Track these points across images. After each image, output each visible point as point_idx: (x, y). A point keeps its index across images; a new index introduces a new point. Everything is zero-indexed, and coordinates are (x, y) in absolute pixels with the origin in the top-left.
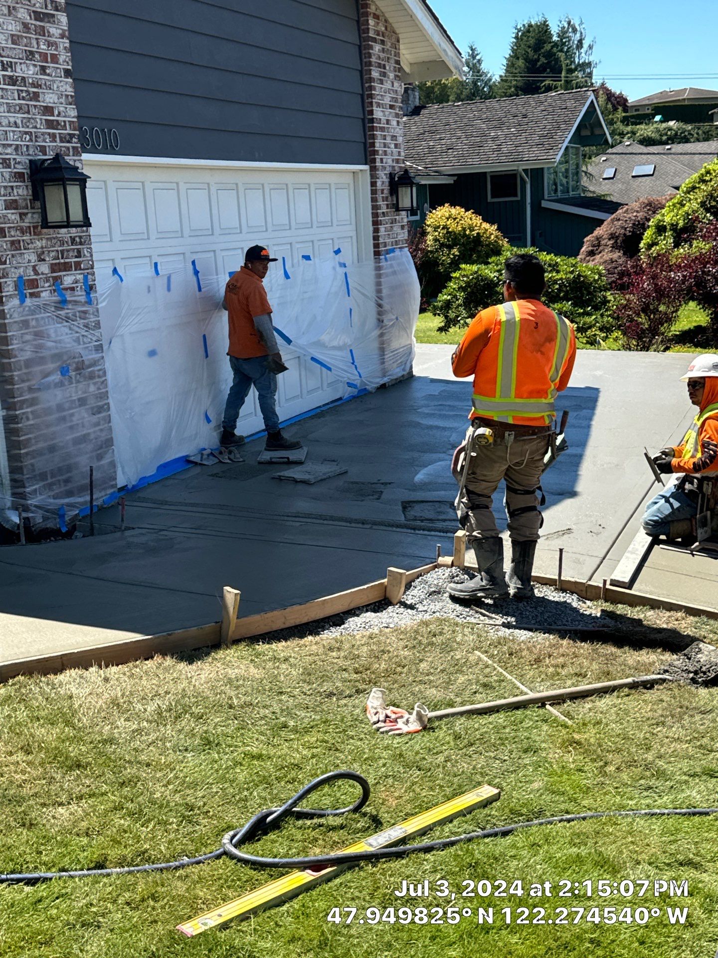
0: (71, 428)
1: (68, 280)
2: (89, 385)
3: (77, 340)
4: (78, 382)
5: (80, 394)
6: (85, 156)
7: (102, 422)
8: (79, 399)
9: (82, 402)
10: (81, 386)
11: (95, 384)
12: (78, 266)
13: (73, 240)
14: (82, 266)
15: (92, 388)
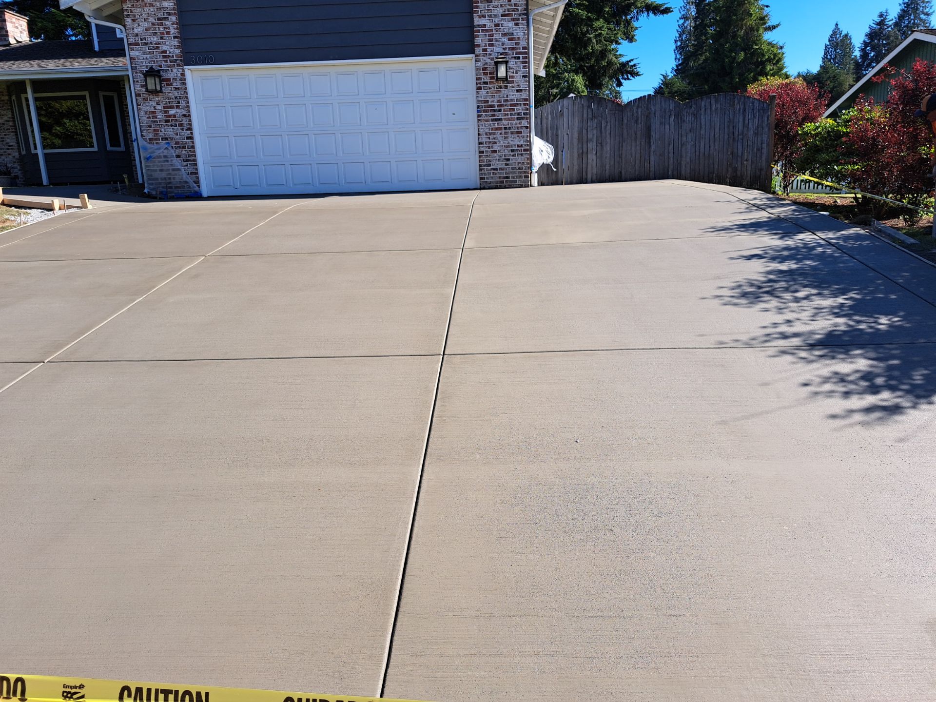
0: (172, 165)
1: (172, 112)
2: (182, 151)
3: (177, 134)
4: (176, 149)
5: (177, 153)
6: (185, 67)
7: (188, 165)
8: (176, 155)
9: (178, 156)
10: (177, 150)
11: (185, 151)
12: (178, 107)
13: (176, 98)
14: (180, 107)
15: (184, 152)
